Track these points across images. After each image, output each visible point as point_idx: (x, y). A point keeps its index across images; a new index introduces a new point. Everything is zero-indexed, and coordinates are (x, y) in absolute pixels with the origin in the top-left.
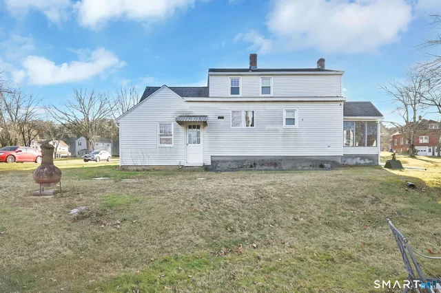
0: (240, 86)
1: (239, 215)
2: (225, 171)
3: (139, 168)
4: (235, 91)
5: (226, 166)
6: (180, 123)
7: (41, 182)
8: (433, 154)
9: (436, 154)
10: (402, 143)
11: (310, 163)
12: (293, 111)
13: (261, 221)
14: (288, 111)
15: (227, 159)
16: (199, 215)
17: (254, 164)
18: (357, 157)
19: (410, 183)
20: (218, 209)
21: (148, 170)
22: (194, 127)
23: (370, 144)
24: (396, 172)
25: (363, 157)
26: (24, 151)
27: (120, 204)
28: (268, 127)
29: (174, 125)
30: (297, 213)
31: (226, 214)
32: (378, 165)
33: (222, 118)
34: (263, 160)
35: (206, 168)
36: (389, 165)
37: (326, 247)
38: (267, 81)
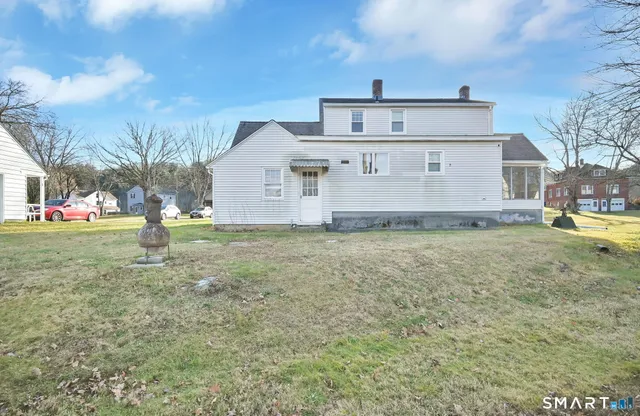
0: (364, 121)
1: (405, 287)
2: (352, 231)
3: (239, 228)
4: (357, 126)
5: (352, 224)
6: (294, 169)
7: (148, 246)
8: (600, 209)
9: (604, 209)
10: (559, 195)
11: (460, 221)
12: (438, 154)
13: (436, 295)
14: (431, 154)
15: (354, 216)
16: (356, 287)
17: (388, 223)
18: (514, 213)
19: (601, 246)
20: (378, 280)
21: (251, 231)
22: (310, 174)
23: (531, 196)
24: (571, 232)
25: (522, 213)
26: (73, 206)
27: (256, 274)
28: (406, 174)
29: (284, 171)
30: (475, 285)
31: (389, 286)
32: (541, 223)
33: (347, 162)
34: (399, 218)
35: (327, 228)
36: (557, 223)
37: (530, 325)
38: (399, 115)
